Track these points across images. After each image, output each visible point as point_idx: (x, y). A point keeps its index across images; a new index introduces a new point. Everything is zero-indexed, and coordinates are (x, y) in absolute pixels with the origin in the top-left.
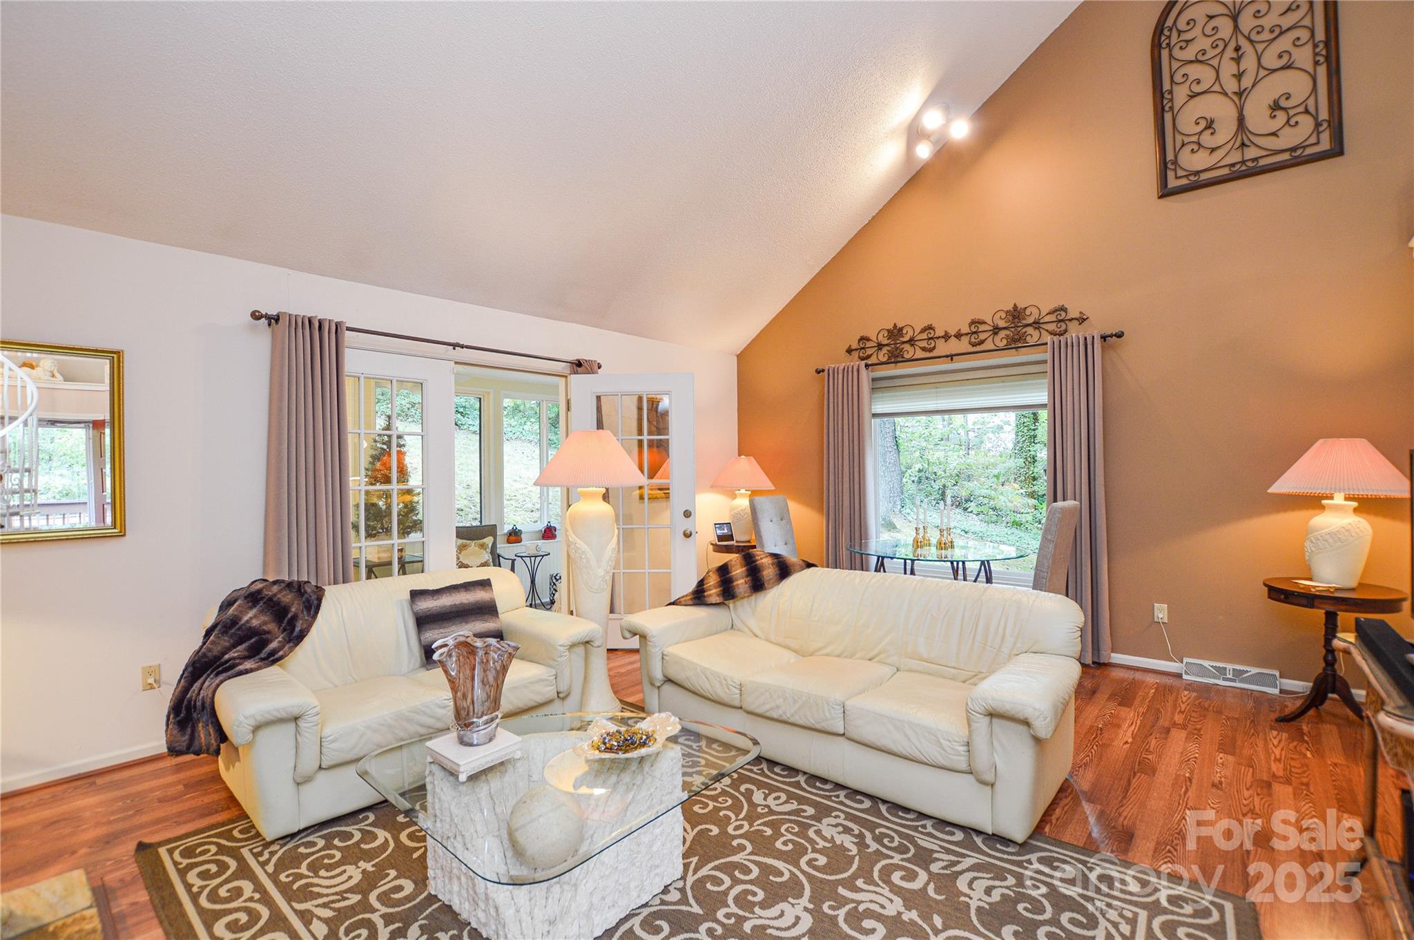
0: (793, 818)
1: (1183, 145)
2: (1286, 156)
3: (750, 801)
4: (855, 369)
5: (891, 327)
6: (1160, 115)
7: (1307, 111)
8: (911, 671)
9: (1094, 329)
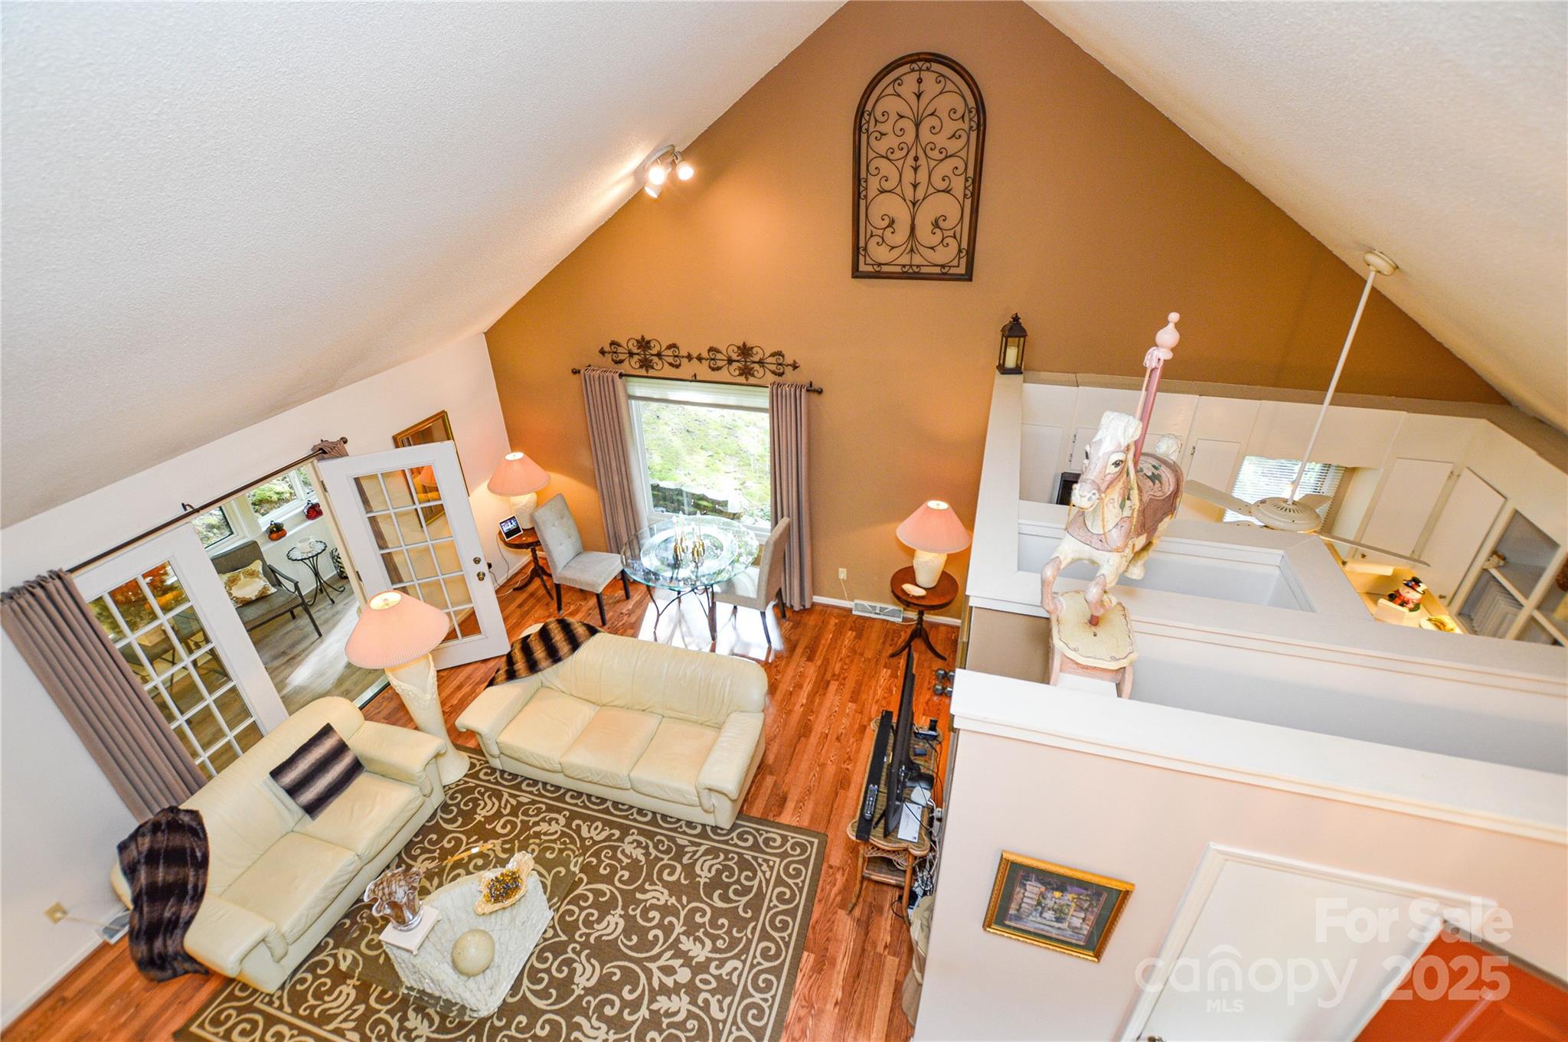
0: (607, 844)
1: (872, 236)
2: (937, 270)
3: (580, 836)
4: (610, 380)
5: (639, 338)
6: (856, 203)
7: (955, 237)
8: (670, 717)
9: (802, 377)
